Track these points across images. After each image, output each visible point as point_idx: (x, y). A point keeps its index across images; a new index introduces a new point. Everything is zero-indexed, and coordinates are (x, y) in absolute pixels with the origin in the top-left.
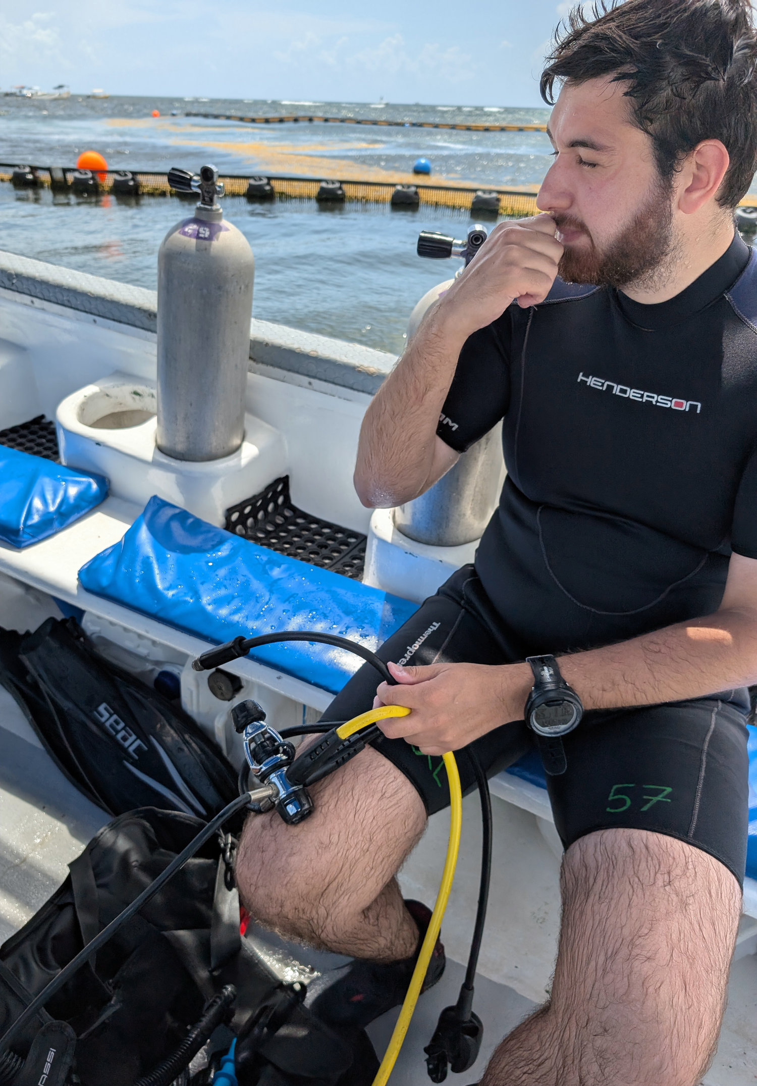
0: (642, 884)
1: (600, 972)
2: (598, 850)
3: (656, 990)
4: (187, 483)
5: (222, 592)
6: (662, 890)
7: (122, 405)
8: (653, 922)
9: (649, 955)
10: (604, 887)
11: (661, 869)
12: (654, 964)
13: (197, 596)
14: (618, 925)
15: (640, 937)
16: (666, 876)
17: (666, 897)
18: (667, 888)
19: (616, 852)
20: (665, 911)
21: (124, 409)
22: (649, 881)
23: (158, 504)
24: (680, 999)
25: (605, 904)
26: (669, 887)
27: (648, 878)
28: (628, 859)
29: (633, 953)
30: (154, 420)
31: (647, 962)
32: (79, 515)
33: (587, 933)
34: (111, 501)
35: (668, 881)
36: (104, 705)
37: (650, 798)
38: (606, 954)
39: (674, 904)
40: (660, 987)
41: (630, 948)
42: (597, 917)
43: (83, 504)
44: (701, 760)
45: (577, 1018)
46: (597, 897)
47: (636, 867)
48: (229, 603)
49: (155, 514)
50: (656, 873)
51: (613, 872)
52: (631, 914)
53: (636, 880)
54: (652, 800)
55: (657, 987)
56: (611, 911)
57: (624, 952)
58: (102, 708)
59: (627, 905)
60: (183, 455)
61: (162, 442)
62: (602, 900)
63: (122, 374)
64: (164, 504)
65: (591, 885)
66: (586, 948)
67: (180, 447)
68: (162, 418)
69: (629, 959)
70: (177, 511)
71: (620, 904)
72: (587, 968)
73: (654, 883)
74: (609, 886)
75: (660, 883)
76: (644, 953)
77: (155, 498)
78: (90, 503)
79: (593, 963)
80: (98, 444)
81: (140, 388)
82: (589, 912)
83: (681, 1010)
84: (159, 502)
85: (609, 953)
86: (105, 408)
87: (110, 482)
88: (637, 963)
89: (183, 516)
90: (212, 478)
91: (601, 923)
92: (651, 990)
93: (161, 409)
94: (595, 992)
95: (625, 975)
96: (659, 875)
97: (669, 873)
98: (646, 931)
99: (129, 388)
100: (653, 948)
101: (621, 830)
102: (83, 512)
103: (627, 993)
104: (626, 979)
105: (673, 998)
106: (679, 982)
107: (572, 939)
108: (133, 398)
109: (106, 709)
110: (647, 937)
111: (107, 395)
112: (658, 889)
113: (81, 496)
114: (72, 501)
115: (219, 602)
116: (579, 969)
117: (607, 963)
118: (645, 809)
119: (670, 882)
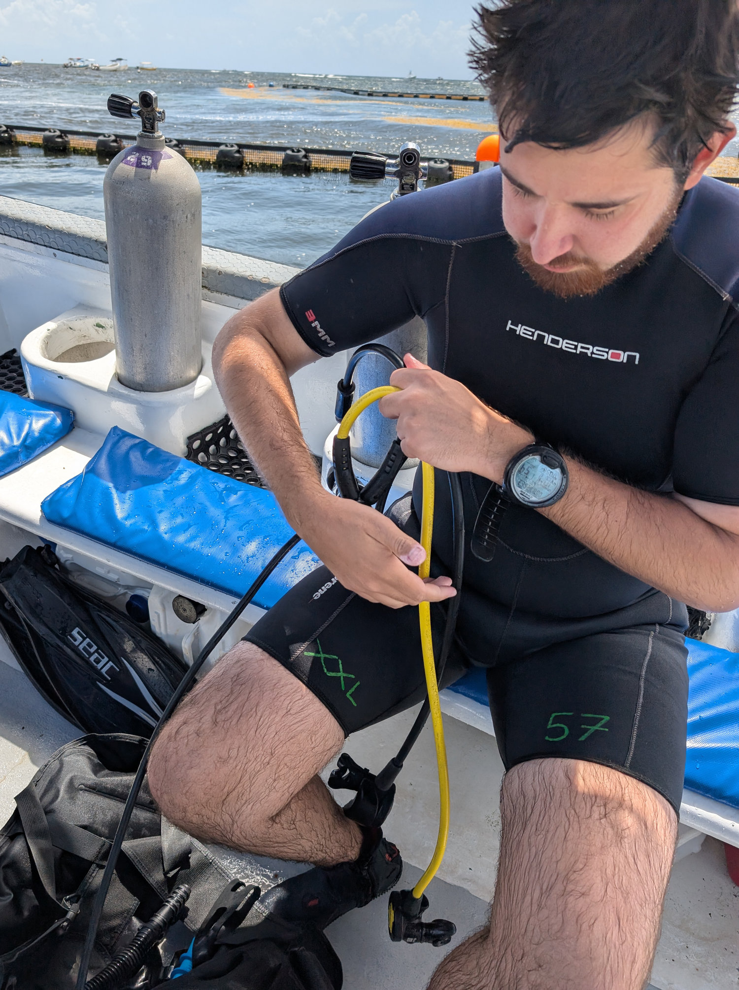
0: (578, 817)
1: (535, 907)
2: (536, 778)
3: (590, 927)
4: (147, 413)
5: (179, 520)
6: (597, 823)
7: (87, 338)
8: (589, 856)
9: (584, 890)
10: (541, 818)
11: (598, 800)
12: (588, 900)
13: (154, 524)
14: (554, 859)
15: (575, 872)
16: (602, 808)
17: (602, 830)
18: (603, 821)
19: (554, 782)
20: (600, 845)
21: (89, 341)
22: (585, 815)
23: (118, 434)
24: (614, 935)
25: (542, 836)
26: (605, 819)
27: (584, 810)
28: (565, 790)
29: (568, 889)
30: (114, 352)
31: (581, 898)
32: (44, 448)
33: (524, 866)
34: (76, 432)
35: (604, 813)
36: (77, 629)
37: (589, 727)
38: (541, 889)
39: (609, 837)
40: (593, 924)
41: (565, 883)
42: (534, 850)
43: (49, 436)
44: (639, 687)
45: (513, 950)
46: (534, 828)
47: (573, 799)
48: (185, 531)
49: (115, 444)
50: (592, 806)
51: (550, 804)
52: (566, 848)
53: (573, 812)
54: (590, 729)
55: (591, 923)
56: (547, 843)
57: (559, 887)
58: (75, 633)
59: (563, 839)
60: (141, 385)
61: (122, 373)
62: (539, 833)
63: (85, 307)
64: (125, 435)
65: (528, 815)
66: (522, 881)
67: (139, 378)
68: (120, 351)
69: (564, 893)
70: (137, 441)
71: (556, 836)
72: (523, 902)
73: (590, 816)
74: (546, 817)
75: (596, 815)
76: (579, 888)
77: (115, 428)
78: (56, 435)
79: (528, 898)
80: (60, 377)
81: (102, 321)
82: (526, 843)
83: (615, 945)
84: (119, 433)
85: (544, 888)
86: (69, 342)
87: (74, 413)
88: (571, 899)
89: (144, 445)
90: (171, 407)
91: (537, 856)
92: (585, 926)
93: (118, 341)
94: (530, 927)
95: (559, 912)
96: (595, 808)
97: (605, 805)
98: (581, 866)
99: (92, 320)
100: (588, 884)
101: (559, 760)
102: (49, 445)
103: (562, 929)
104: (560, 915)
105: (607, 934)
106: (613, 917)
107: (509, 870)
108: (96, 330)
109: (79, 633)
110: (582, 872)
111: (70, 328)
112: (594, 822)
113: (46, 429)
114: (36, 434)
115: (174, 530)
116: (514, 902)
117: (542, 898)
118: (583, 738)
119: (606, 814)
